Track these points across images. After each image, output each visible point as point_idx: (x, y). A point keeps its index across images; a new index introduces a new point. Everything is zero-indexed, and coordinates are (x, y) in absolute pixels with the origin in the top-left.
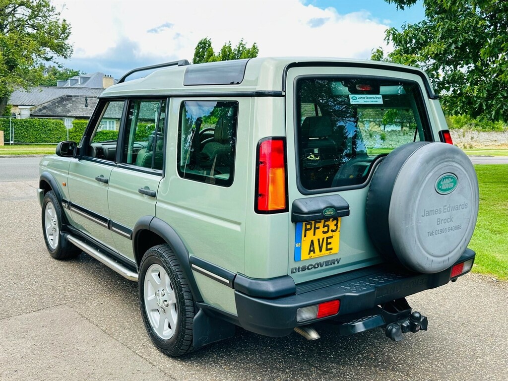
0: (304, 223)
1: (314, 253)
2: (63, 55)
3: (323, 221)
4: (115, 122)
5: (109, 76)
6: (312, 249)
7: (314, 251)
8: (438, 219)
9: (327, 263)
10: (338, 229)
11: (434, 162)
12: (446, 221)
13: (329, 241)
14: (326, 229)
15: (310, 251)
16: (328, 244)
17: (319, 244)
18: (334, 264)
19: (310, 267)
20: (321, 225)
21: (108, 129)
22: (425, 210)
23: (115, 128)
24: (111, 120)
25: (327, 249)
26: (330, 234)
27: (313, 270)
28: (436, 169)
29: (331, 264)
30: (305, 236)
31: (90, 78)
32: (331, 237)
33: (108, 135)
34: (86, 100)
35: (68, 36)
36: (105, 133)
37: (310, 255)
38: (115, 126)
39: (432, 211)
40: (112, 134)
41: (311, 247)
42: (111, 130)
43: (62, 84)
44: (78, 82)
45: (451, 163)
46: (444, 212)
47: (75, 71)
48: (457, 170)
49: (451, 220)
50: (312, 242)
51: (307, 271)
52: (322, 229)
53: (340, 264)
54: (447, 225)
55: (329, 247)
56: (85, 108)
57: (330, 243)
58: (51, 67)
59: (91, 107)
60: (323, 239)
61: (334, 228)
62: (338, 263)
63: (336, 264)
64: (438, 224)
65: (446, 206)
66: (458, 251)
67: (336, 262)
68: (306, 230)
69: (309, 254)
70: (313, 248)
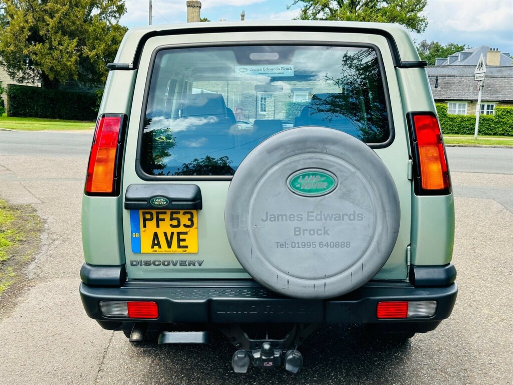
0: (141, 212)
1: (160, 247)
2: (416, 30)
3: (169, 212)
4: (467, 105)
5: (496, 50)
6: (156, 242)
7: (159, 245)
8: (295, 228)
9: (183, 263)
10: (195, 226)
11: (282, 152)
12: (312, 232)
13: (182, 237)
14: (175, 223)
15: (153, 245)
16: (179, 240)
17: (167, 239)
18: (194, 265)
19: (157, 263)
20: (167, 217)
21: (457, 113)
22: (267, 213)
23: (466, 111)
24: (462, 103)
25: (179, 247)
26: (182, 229)
27: (162, 267)
28: (287, 161)
29: (189, 265)
30: (145, 226)
31: (472, 53)
32: (186, 233)
33: (455, 120)
34: (437, 80)
35: (424, 6)
36: (452, 119)
37: (153, 249)
38: (466, 110)
39: (282, 216)
40: (460, 119)
41: (154, 240)
42: (461, 114)
43: (441, 62)
44: (458, 59)
45: (321, 156)
46: (308, 220)
47: (460, 46)
48: (334, 166)
49: (326, 232)
50: (156, 235)
51: (152, 267)
52: (168, 222)
53: (203, 267)
54: (316, 238)
55: (182, 244)
56: (435, 89)
57: (184, 240)
58: (433, 44)
59: (442, 88)
60: (172, 234)
61: (189, 223)
62: (200, 265)
63: (197, 266)
64: (295, 235)
65: (312, 212)
66: (347, 277)
67: (197, 264)
68: (145, 220)
69: (153, 247)
70: (158, 242)
